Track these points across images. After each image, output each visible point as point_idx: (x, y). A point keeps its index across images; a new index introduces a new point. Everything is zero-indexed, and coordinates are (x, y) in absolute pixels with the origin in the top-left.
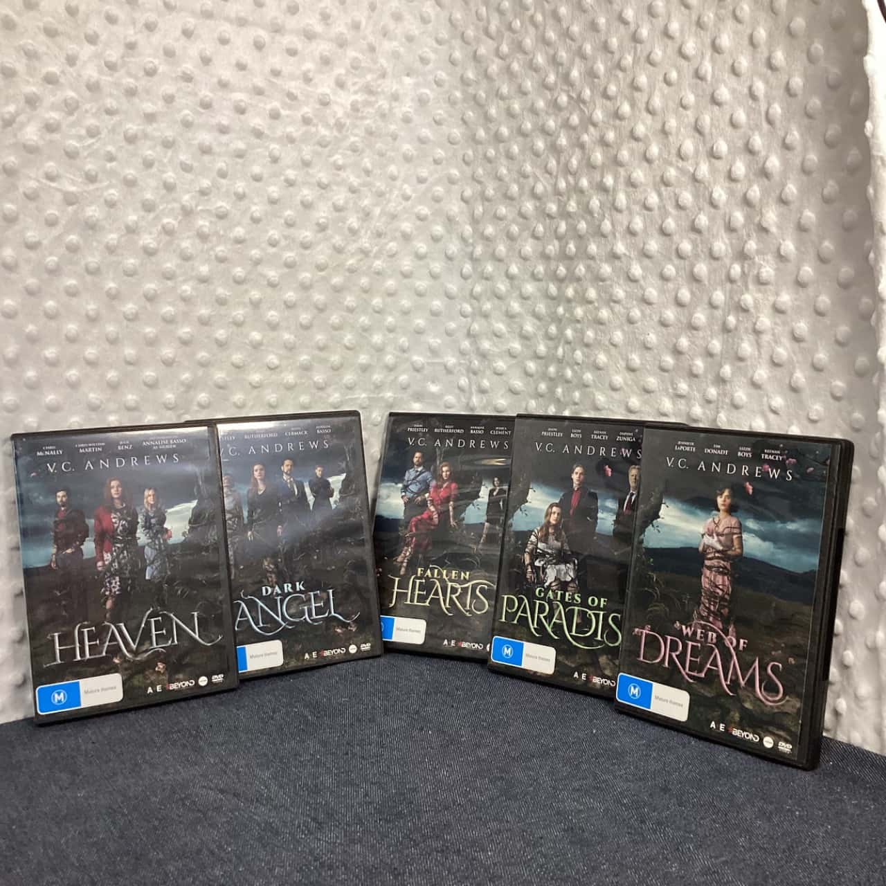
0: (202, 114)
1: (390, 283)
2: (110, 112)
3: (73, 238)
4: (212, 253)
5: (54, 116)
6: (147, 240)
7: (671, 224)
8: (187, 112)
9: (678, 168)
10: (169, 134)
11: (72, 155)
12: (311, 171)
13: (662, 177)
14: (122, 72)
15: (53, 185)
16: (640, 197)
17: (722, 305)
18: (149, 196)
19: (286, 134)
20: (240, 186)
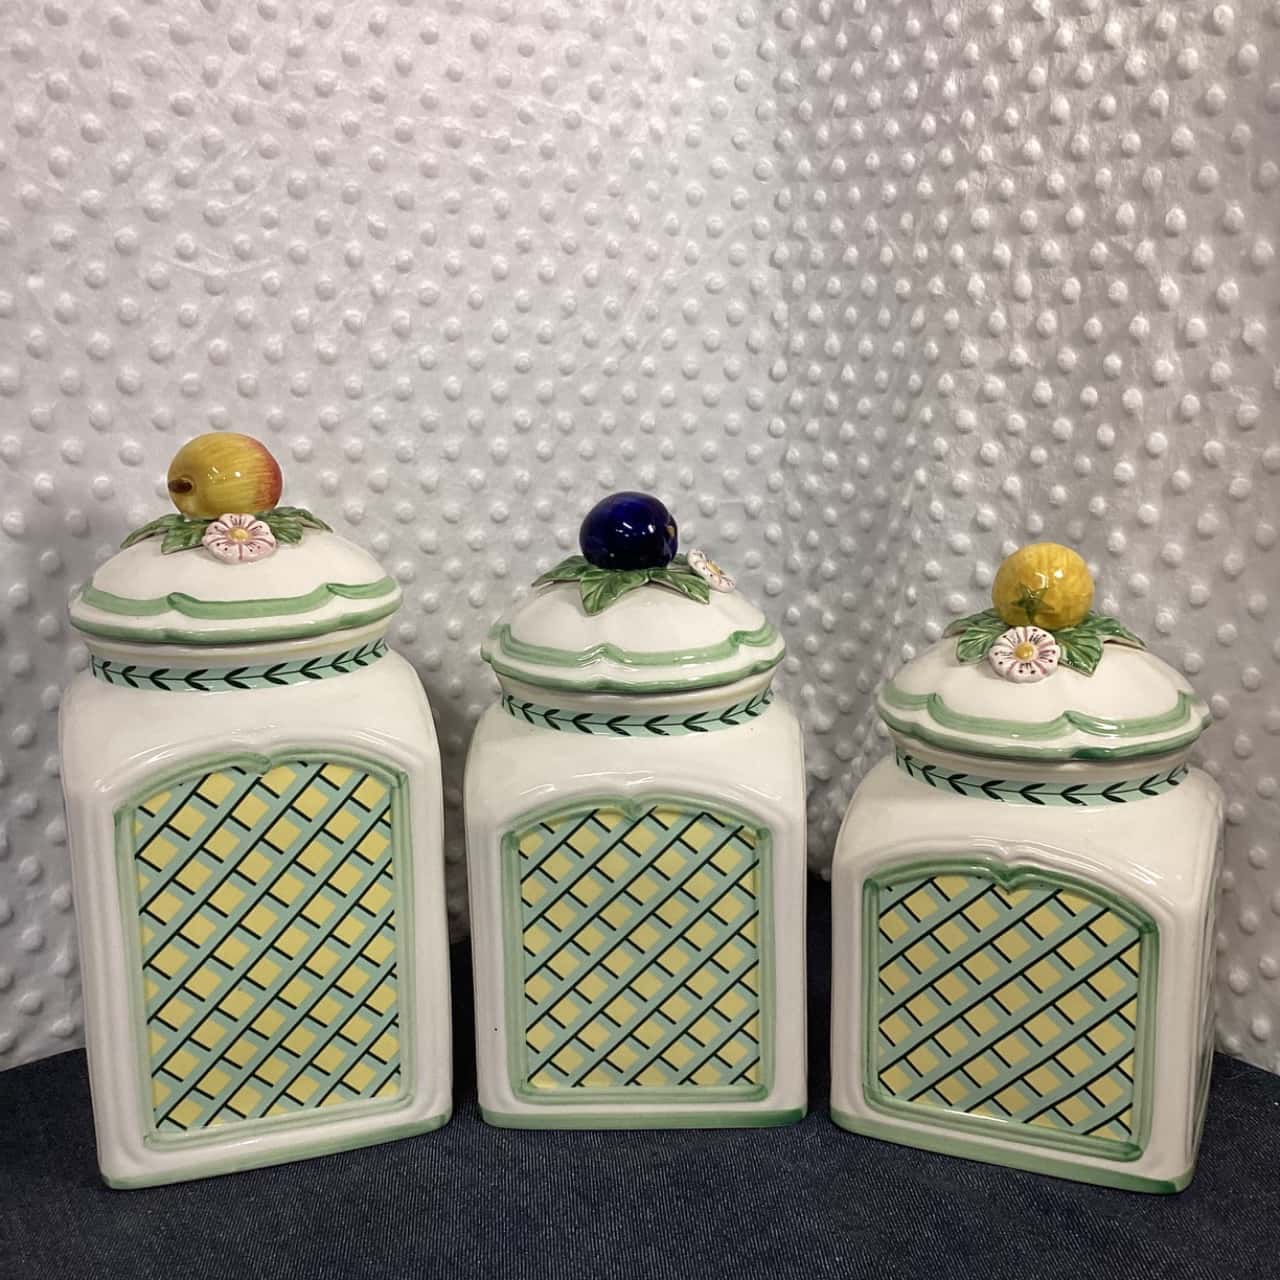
0: (399, 150)
1: (668, 390)
2: (267, 154)
3: (220, 344)
4: (415, 356)
5: (187, 164)
6: (325, 345)
7: (1095, 326)
8: (376, 149)
9: (1111, 244)
10: (352, 184)
11: (213, 221)
12: (552, 228)
13: (1086, 256)
14: (284, 92)
15: (188, 265)
18: (326, 278)
19: (517, 174)
20: (454, 257)
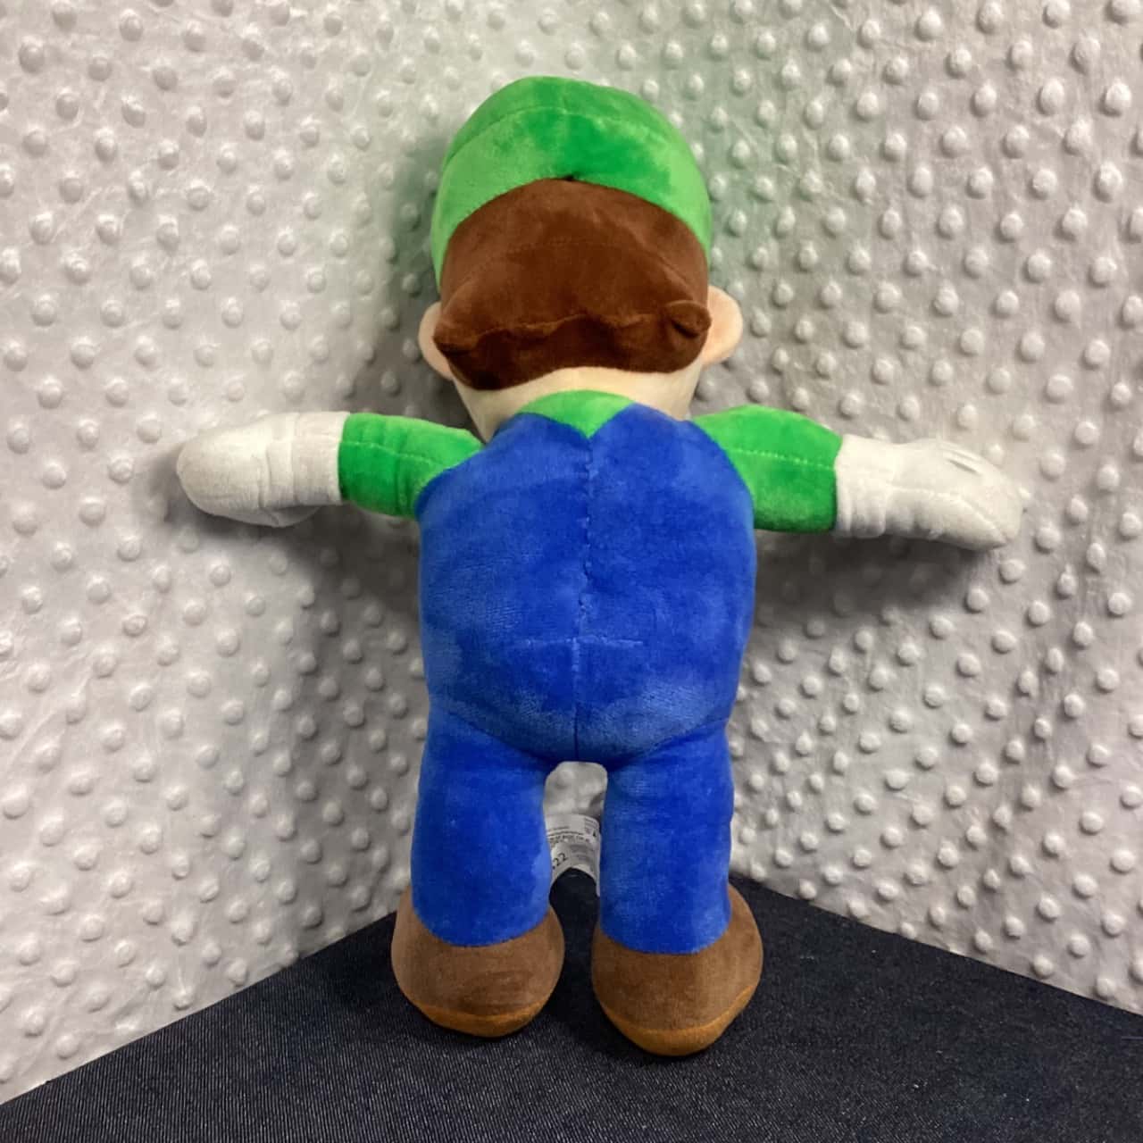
0: (157, 15)
4: (186, 273)
6: (74, 258)
7: (1015, 221)
8: (129, 12)
9: (1033, 127)
10: (101, 55)
12: (342, 119)
13: (1004, 142)
16: (960, 173)
17: (1107, 365)
18: (72, 174)
19: (299, 52)
20: (228, 149)
